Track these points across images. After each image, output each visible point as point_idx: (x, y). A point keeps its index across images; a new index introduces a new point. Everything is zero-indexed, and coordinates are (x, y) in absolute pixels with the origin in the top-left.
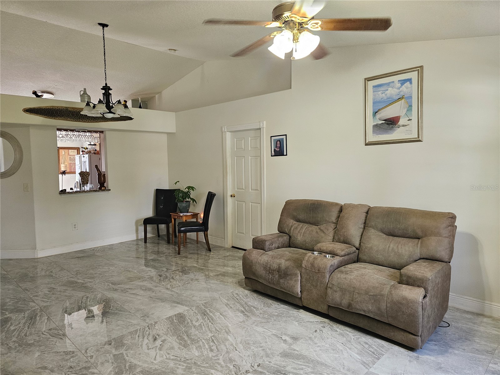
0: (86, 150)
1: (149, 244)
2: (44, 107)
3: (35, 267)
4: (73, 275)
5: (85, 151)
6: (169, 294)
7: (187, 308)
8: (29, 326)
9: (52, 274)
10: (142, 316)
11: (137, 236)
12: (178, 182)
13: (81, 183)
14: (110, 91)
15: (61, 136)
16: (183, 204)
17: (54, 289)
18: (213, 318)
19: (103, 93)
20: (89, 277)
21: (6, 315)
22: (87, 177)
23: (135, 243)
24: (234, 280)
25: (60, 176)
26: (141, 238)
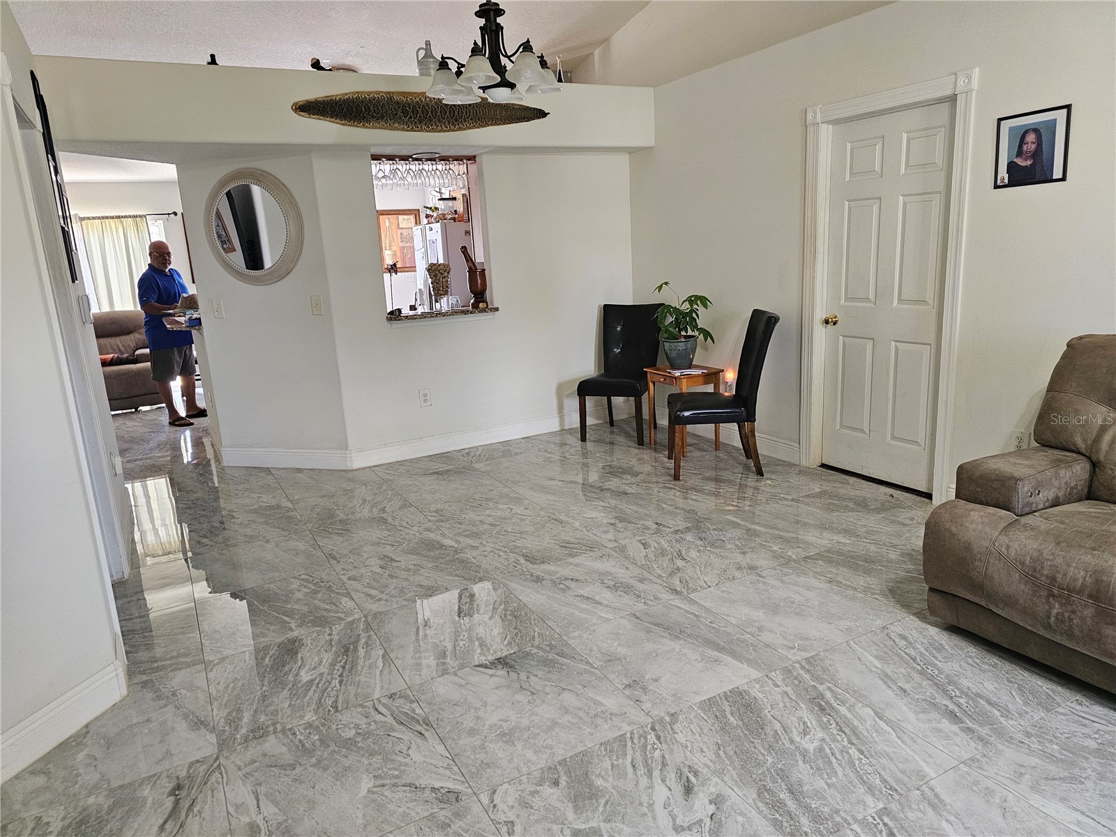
0: (435, 214)
1: (592, 444)
2: (337, 96)
3: (348, 493)
4: (431, 524)
5: (433, 215)
6: (687, 611)
7: (755, 674)
8: (341, 676)
9: (384, 515)
10: (626, 682)
11: (562, 422)
12: (666, 283)
13: (432, 293)
14: (499, 20)
15: (381, 174)
16: (679, 344)
17: (392, 560)
18: (856, 728)
19: (481, 28)
20: (468, 533)
21: (291, 629)
22: (445, 277)
23: (557, 439)
24: (873, 581)
25: (386, 276)
26: (572, 427)
